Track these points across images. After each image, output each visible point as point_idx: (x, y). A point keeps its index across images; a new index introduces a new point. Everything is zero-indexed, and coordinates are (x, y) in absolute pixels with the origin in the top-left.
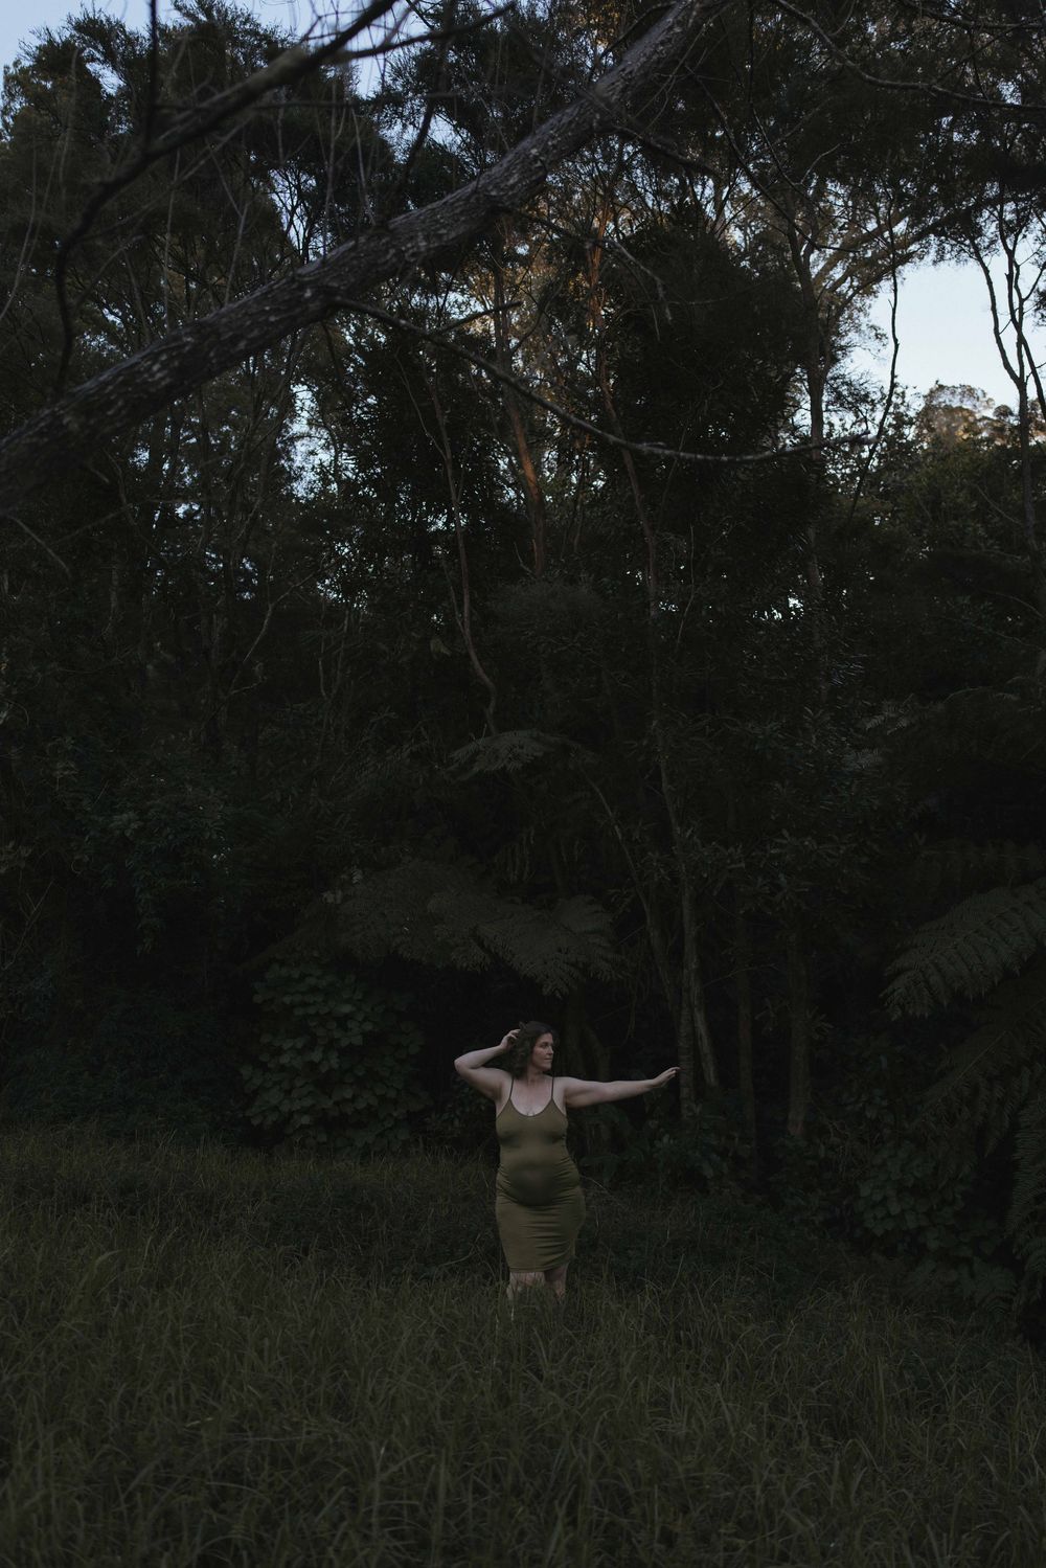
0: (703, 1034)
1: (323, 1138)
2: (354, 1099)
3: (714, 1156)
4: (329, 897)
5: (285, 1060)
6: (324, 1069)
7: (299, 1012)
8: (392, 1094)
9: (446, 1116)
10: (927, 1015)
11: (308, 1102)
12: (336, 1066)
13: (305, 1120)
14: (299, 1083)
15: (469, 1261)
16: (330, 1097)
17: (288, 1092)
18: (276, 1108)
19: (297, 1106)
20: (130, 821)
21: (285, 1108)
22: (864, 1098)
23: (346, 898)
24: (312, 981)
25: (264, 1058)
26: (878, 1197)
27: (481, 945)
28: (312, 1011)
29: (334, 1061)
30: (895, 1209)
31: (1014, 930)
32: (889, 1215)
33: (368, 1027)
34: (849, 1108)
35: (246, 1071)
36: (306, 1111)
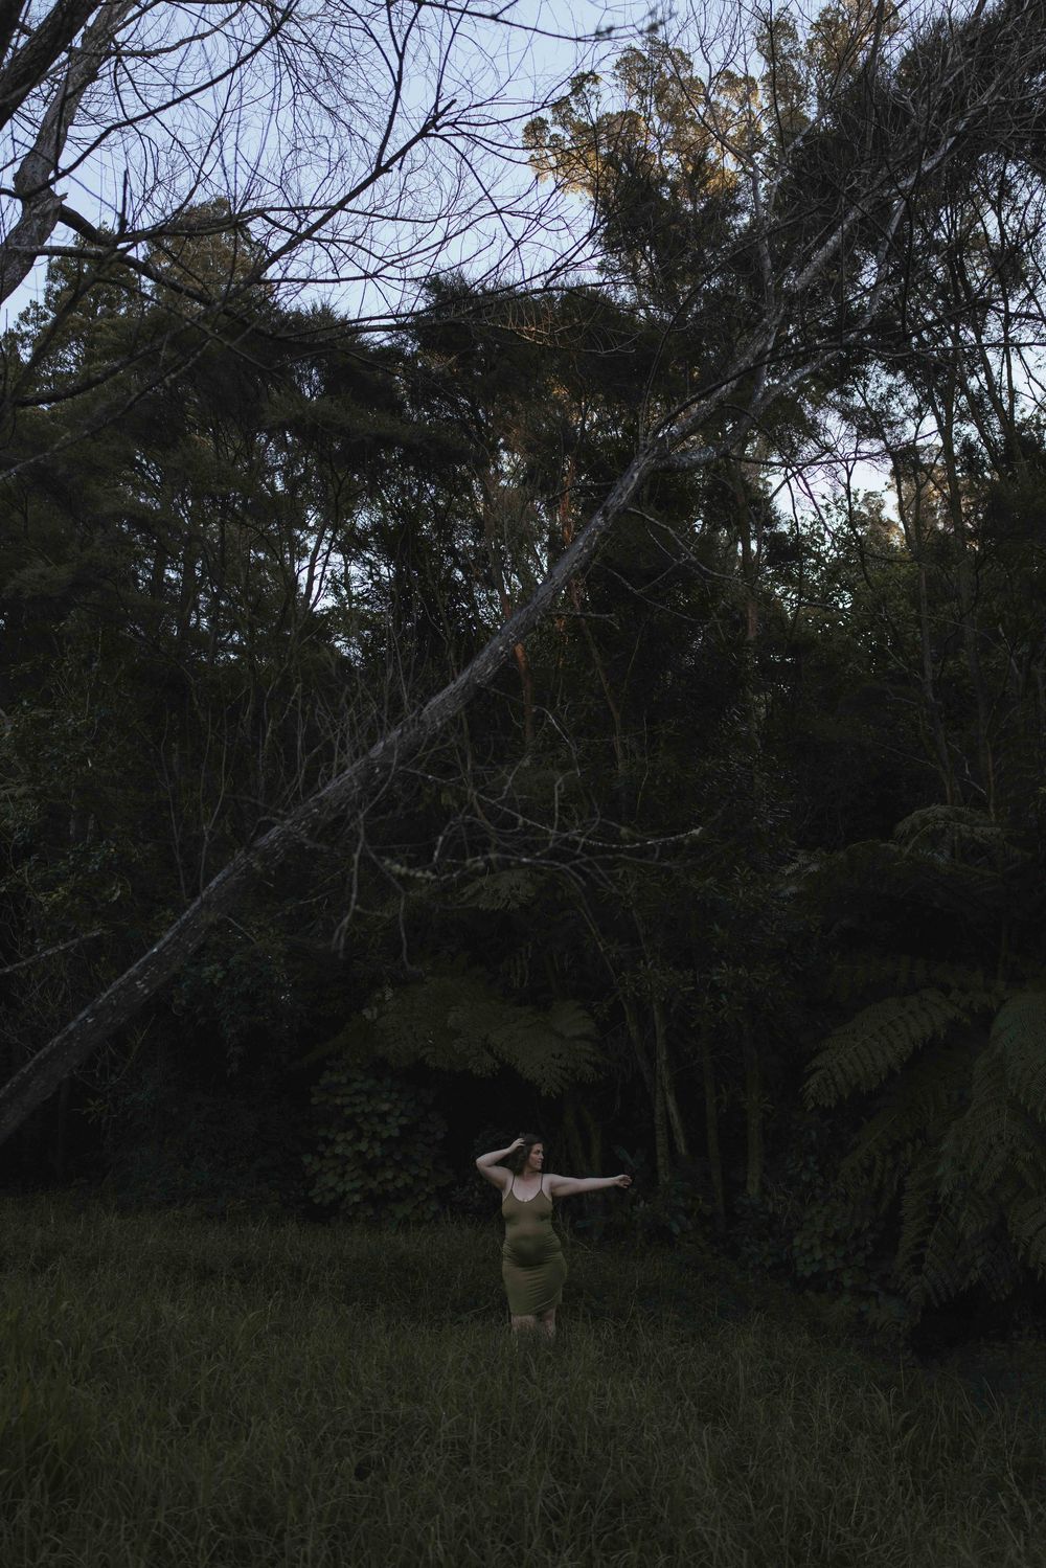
0: (674, 1112)
1: (370, 1212)
2: (395, 1178)
3: (682, 1217)
4: (367, 1013)
5: (337, 1150)
6: (369, 1157)
7: (348, 1111)
8: (424, 1174)
9: (467, 1188)
10: (833, 1106)
11: (358, 1184)
12: (379, 1154)
13: (357, 1198)
14: (350, 1168)
15: (489, 1309)
16: (375, 1179)
17: (342, 1175)
18: (332, 1189)
19: (349, 1187)
20: (216, 972)
21: (340, 1190)
22: (801, 1164)
23: (381, 1014)
24: (357, 1085)
25: (321, 1148)
26: (806, 1246)
27: (492, 1053)
28: (358, 1110)
29: (378, 1151)
30: (818, 1255)
31: (899, 1036)
32: (814, 1261)
33: (404, 1121)
34: (790, 1172)
35: (307, 1159)
36: (355, 1191)
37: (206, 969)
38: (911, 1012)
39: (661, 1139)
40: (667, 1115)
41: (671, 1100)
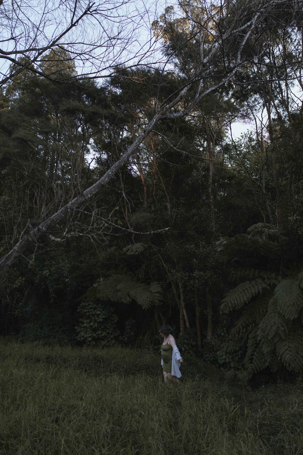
0: (185, 315)
1: (94, 343)
2: (101, 334)
3: (185, 345)
4: (95, 285)
5: (85, 325)
6: (94, 327)
7: (87, 314)
8: (110, 332)
9: (124, 336)
10: (228, 313)
11: (90, 335)
12: (97, 326)
13: (90, 339)
14: (88, 330)
16: (96, 333)
17: (86, 333)
18: (83, 336)
19: (88, 336)
20: (47, 272)
21: (85, 336)
22: (222, 330)
23: (99, 285)
24: (90, 306)
25: (80, 324)
26: (221, 355)
27: (130, 297)
28: (91, 313)
29: (96, 325)
30: (224, 357)
31: (248, 293)
32: (223, 359)
33: (104, 317)
34: (219, 333)
35: (76, 328)
36: (90, 337)
37: (44, 272)
38: (253, 286)
39: (181, 323)
40: (183, 315)
41: (184, 311)
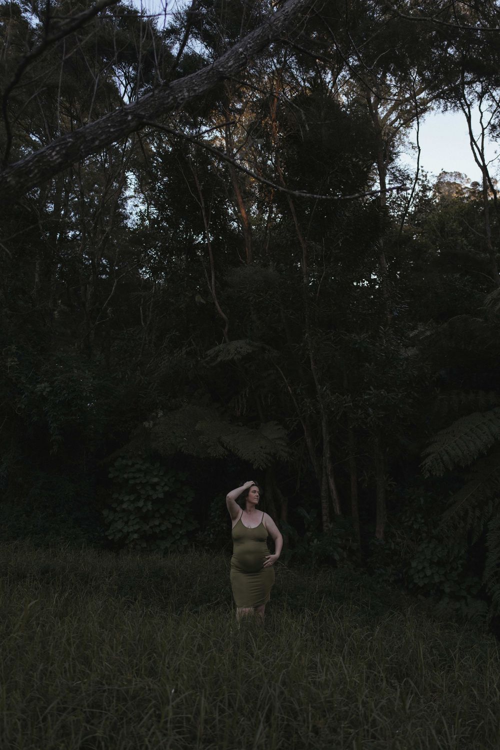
0: (333, 489)
1: (145, 545)
2: (160, 525)
3: (340, 550)
4: (146, 424)
5: (125, 506)
6: (144, 510)
7: (131, 482)
8: (179, 522)
9: (206, 533)
10: (442, 475)
11: (136, 527)
12: (151, 509)
13: (136, 536)
14: (132, 517)
15: (218, 603)
16: (148, 525)
17: (127, 523)
18: (121, 531)
19: (131, 529)
20: (45, 388)
21: (125, 530)
22: (413, 519)
23: (155, 425)
24: (138, 466)
25: (114, 505)
26: (420, 567)
27: (223, 446)
28: (138, 481)
29: (150, 507)
30: (429, 573)
31: (484, 433)
32: (426, 576)
33: (167, 489)
34: (406, 524)
35: (105, 513)
36: (136, 532)
37: (38, 386)
38: (490, 420)
39: (325, 505)
40: (329, 490)
41: (331, 481)
